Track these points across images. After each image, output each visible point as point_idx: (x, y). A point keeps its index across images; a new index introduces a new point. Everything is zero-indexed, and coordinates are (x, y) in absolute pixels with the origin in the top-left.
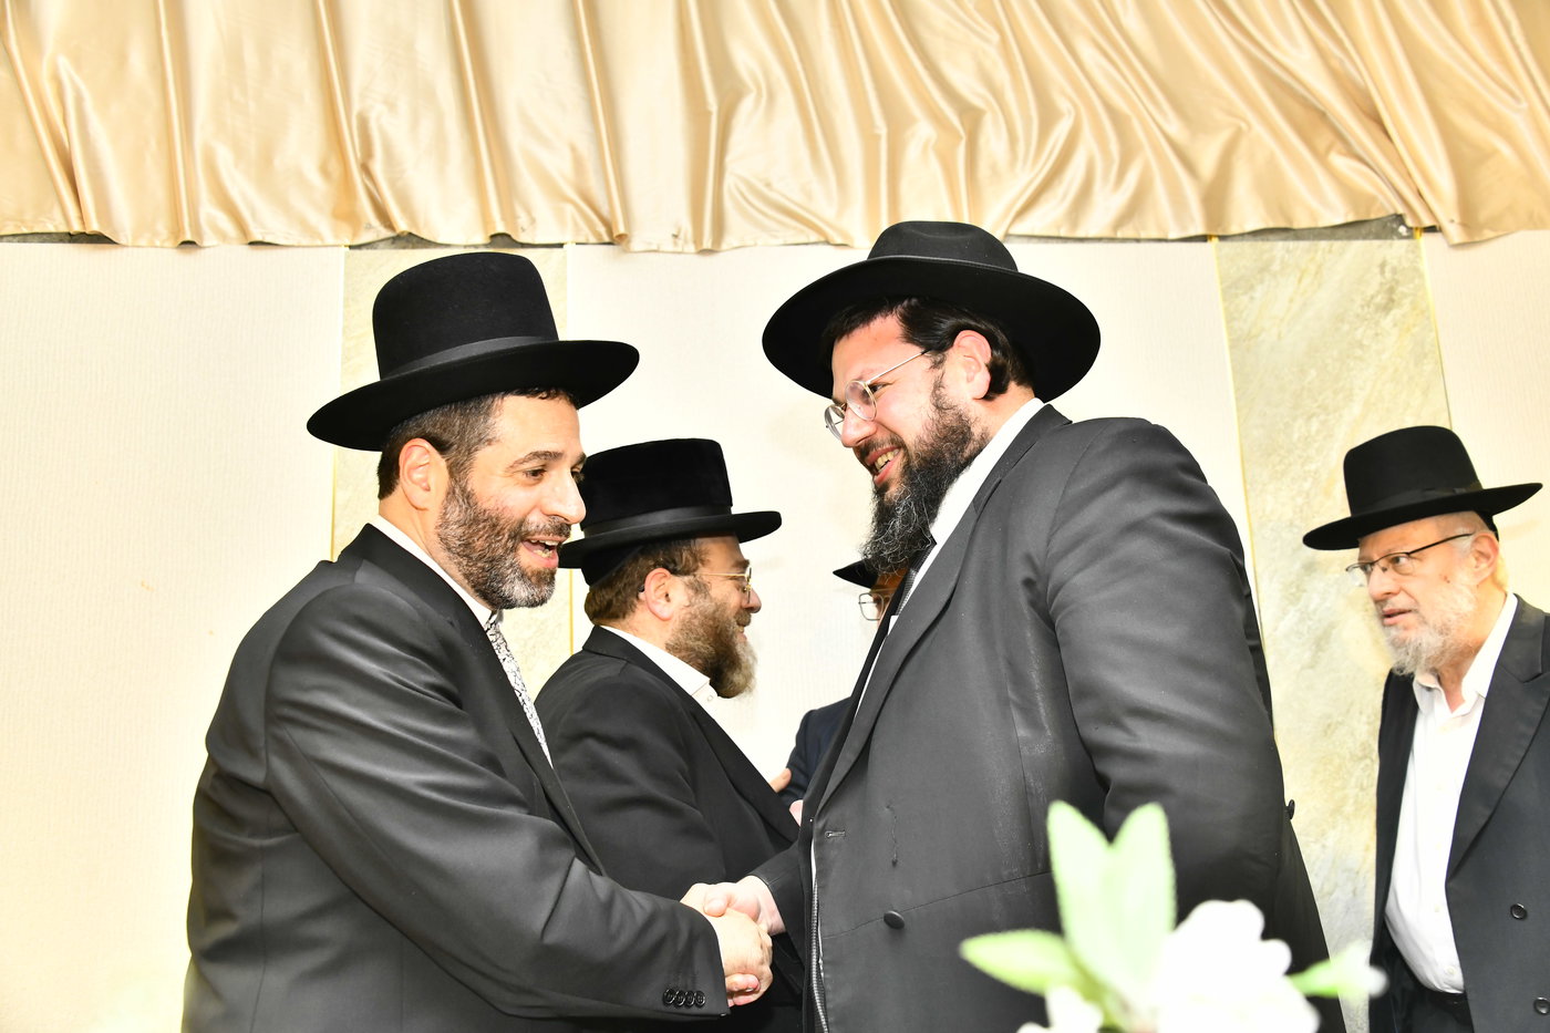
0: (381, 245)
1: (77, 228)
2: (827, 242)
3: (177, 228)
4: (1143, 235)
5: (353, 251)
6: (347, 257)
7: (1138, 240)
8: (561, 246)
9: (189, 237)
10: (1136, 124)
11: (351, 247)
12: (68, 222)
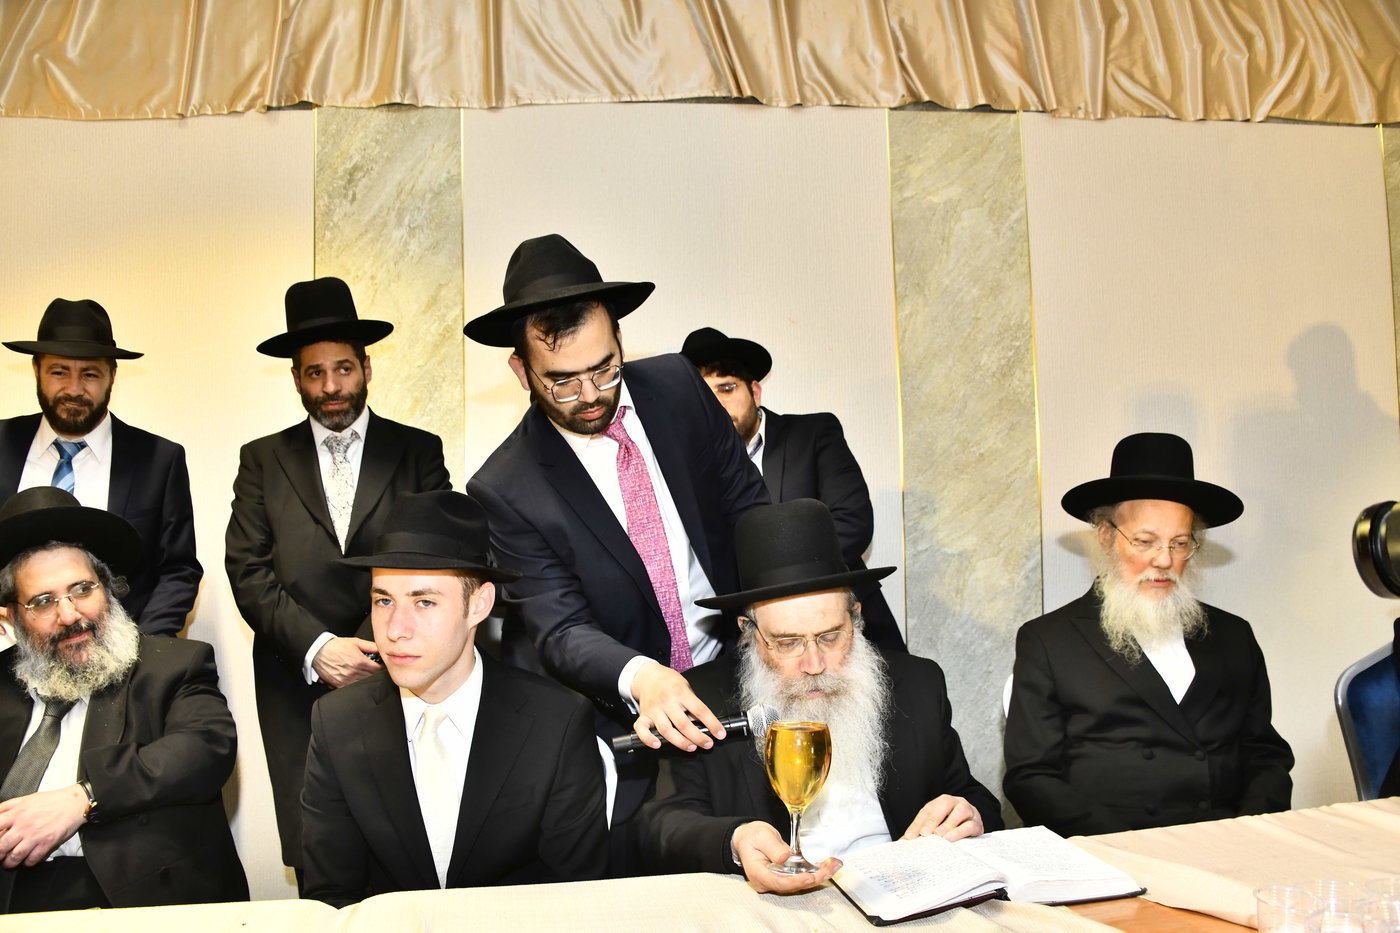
0: (909, 107)
1: (735, 94)
2: (1167, 117)
3: (789, 96)
4: (1341, 121)
5: (892, 112)
6: (889, 115)
7: (1338, 124)
8: (1014, 112)
9: (798, 101)
10: (1339, 47)
11: (891, 109)
12: (730, 91)
